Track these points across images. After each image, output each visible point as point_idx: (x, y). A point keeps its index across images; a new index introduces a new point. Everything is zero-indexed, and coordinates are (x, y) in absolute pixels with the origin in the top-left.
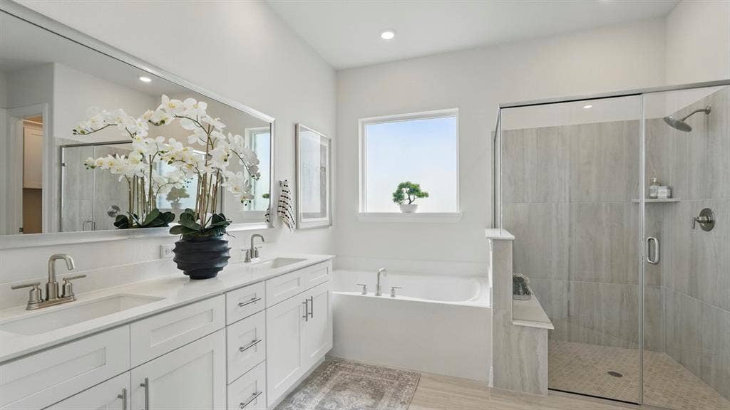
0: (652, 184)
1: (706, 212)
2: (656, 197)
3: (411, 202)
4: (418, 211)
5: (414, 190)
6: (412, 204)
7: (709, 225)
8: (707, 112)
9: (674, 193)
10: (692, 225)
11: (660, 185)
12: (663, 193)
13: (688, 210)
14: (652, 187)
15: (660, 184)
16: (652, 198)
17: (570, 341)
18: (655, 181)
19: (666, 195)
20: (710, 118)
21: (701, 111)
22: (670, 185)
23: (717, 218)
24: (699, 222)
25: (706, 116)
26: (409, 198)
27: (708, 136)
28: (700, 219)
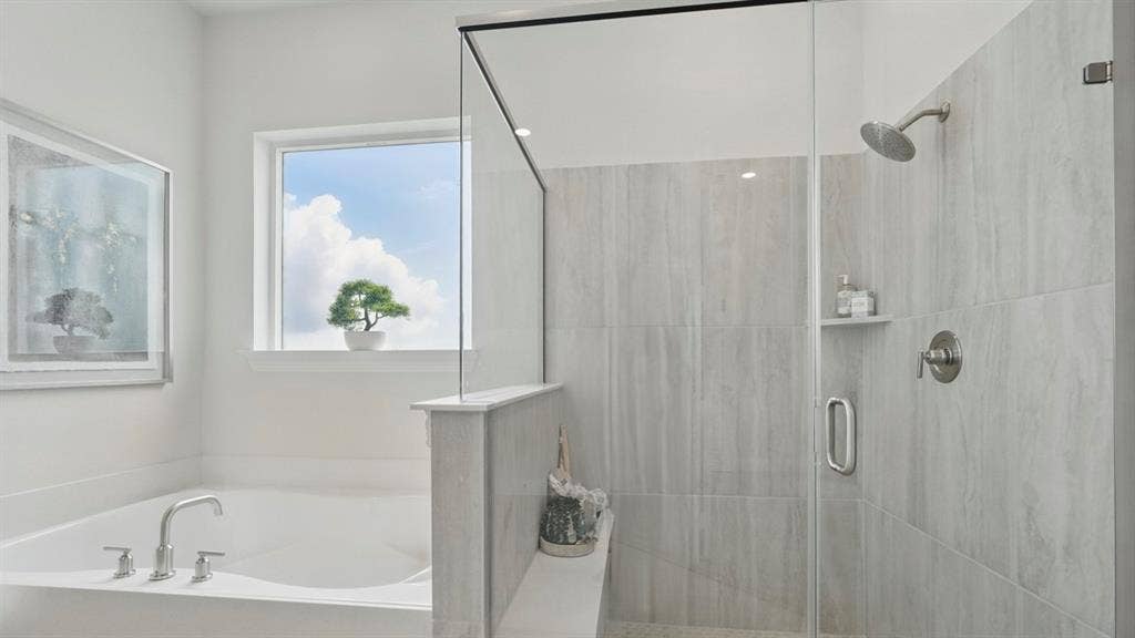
0: (841, 287)
1: (943, 340)
2: (849, 315)
3: (369, 326)
4: (385, 346)
5: (377, 298)
6: (371, 330)
7: (949, 367)
8: (943, 115)
9: (881, 305)
10: (916, 370)
11: (856, 290)
12: (859, 305)
13: (906, 340)
14: (840, 294)
15: (854, 287)
16: (841, 316)
17: (691, 623)
18: (845, 282)
19: (866, 309)
20: (948, 129)
21: (931, 113)
22: (873, 288)
23: (964, 351)
24: (931, 362)
25: (941, 126)
26: (366, 318)
27: (945, 172)
28: (933, 356)
